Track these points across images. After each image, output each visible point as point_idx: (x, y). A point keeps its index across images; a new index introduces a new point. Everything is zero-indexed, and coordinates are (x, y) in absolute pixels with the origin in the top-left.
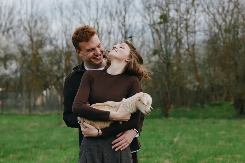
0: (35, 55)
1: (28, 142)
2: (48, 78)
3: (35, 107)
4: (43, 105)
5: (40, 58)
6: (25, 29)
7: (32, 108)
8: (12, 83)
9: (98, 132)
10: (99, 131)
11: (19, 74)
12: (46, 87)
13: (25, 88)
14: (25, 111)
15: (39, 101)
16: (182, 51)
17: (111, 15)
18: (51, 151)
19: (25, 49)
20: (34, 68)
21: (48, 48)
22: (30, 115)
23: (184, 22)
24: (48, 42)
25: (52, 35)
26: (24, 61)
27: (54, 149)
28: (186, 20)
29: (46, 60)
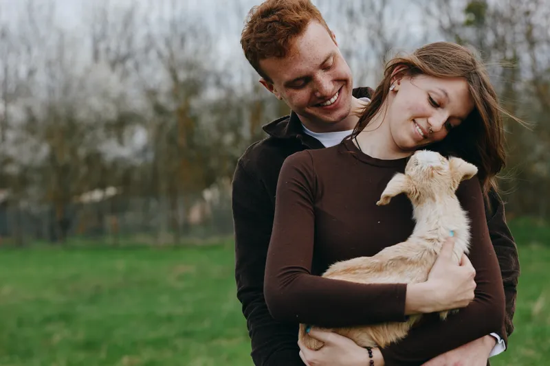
0: (184, 112)
1: (169, 319)
2: (214, 163)
3: (187, 228)
4: (205, 222)
5: (195, 119)
6: (160, 55)
7: (181, 229)
8: (136, 177)
9: (371, 357)
10: (370, 353)
11: (150, 156)
12: (209, 181)
13: (163, 186)
14: (165, 238)
15: (195, 215)
16: (519, 87)
17: (351, 14)
18: (224, 343)
19: (162, 100)
20: (182, 141)
21: (212, 94)
22: (177, 247)
23: (523, 19)
24: (211, 80)
25: (220, 66)
26: (161, 127)
27: (229, 337)
28: (527, 13)
29: (208, 121)
